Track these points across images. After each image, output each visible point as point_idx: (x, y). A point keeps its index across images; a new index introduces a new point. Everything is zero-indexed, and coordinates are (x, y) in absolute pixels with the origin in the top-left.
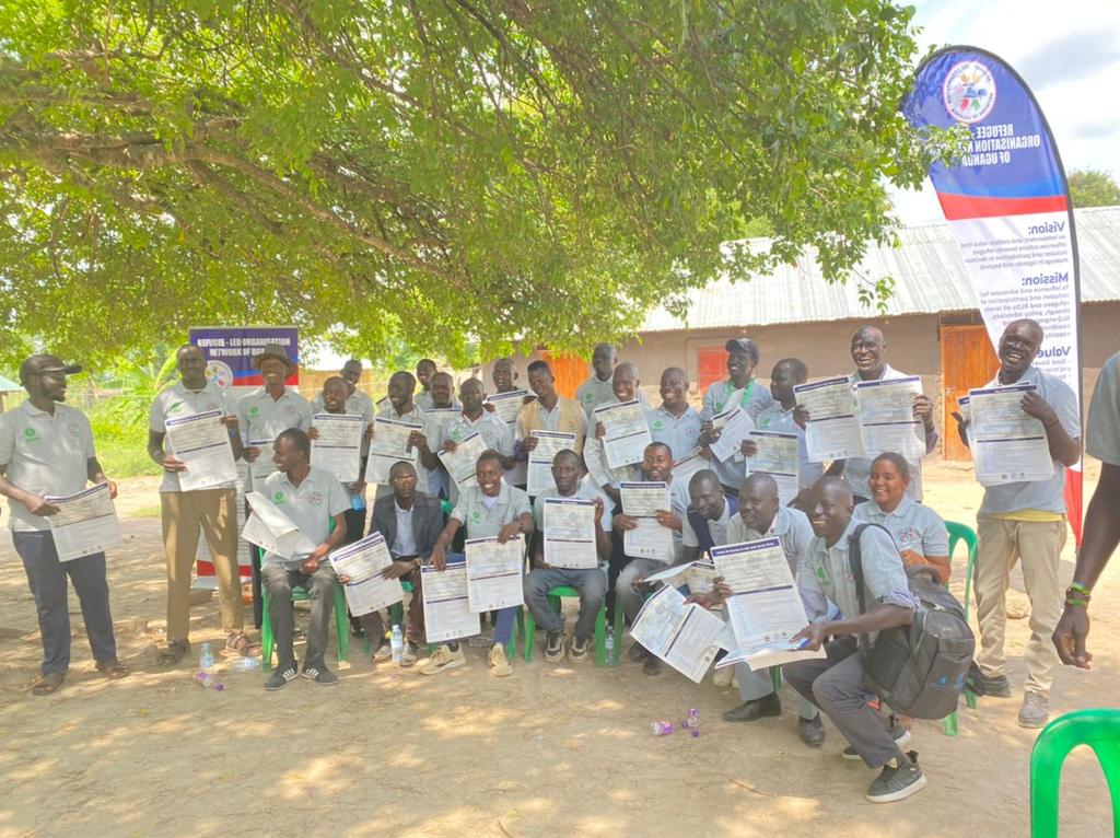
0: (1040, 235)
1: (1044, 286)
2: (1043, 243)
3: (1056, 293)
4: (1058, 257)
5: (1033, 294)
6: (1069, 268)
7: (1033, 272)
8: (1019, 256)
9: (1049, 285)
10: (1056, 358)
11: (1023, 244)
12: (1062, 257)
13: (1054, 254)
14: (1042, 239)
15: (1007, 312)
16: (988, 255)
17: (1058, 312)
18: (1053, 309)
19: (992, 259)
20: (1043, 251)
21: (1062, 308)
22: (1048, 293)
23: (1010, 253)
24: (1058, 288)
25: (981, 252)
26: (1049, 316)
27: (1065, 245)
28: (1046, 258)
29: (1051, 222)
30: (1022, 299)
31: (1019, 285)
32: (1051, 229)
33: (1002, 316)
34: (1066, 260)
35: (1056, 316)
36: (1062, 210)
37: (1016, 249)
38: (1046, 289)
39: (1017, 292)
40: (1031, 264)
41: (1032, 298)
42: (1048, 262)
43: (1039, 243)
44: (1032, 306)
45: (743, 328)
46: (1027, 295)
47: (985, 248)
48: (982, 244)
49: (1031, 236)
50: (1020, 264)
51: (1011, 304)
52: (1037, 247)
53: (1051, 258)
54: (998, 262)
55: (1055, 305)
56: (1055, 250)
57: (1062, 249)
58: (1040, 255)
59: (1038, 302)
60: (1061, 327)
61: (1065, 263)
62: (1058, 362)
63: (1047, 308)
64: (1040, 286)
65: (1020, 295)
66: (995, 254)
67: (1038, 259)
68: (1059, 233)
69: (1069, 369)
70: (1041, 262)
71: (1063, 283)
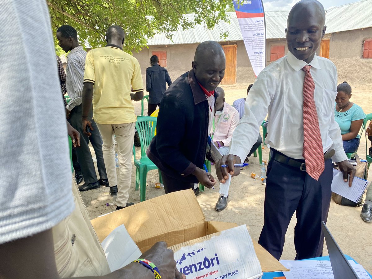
0: (257, 23)
1: (258, 36)
2: (258, 25)
3: (260, 38)
4: (261, 29)
5: (256, 38)
6: (264, 31)
7: (256, 32)
8: (253, 28)
9: (259, 36)
10: (260, 54)
11: (254, 25)
12: (262, 29)
13: (260, 28)
14: (258, 24)
15: (250, 42)
16: (246, 28)
17: (261, 43)
18: (260, 42)
19: (247, 29)
20: (258, 27)
21: (262, 41)
22: (259, 38)
23: (251, 27)
24: (261, 37)
25: (245, 27)
26: (259, 44)
27: (263, 26)
28: (259, 29)
29: (260, 20)
30: (253, 39)
31: (252, 35)
32: (260, 21)
33: (249, 43)
34: (263, 29)
35: (260, 44)
36: (263, 17)
37: (252, 26)
38: (259, 37)
39: (252, 37)
40: (255, 30)
41: (255, 39)
42: (259, 30)
43: (257, 25)
44: (255, 41)
45: (166, 45)
46: (254, 38)
47: (245, 26)
48: (245, 25)
49: (255, 23)
50: (253, 30)
51: (251, 40)
52: (257, 26)
53: (260, 29)
54: (248, 30)
55: (261, 41)
56: (261, 27)
57: (262, 27)
58: (257, 28)
59: (256, 40)
60: (261, 46)
61: (263, 30)
62: (261, 55)
63: (259, 42)
64: (257, 36)
65: (253, 38)
66: (248, 28)
67: (257, 29)
68: (262, 23)
69: (263, 57)
70: (258, 30)
71: (262, 35)
